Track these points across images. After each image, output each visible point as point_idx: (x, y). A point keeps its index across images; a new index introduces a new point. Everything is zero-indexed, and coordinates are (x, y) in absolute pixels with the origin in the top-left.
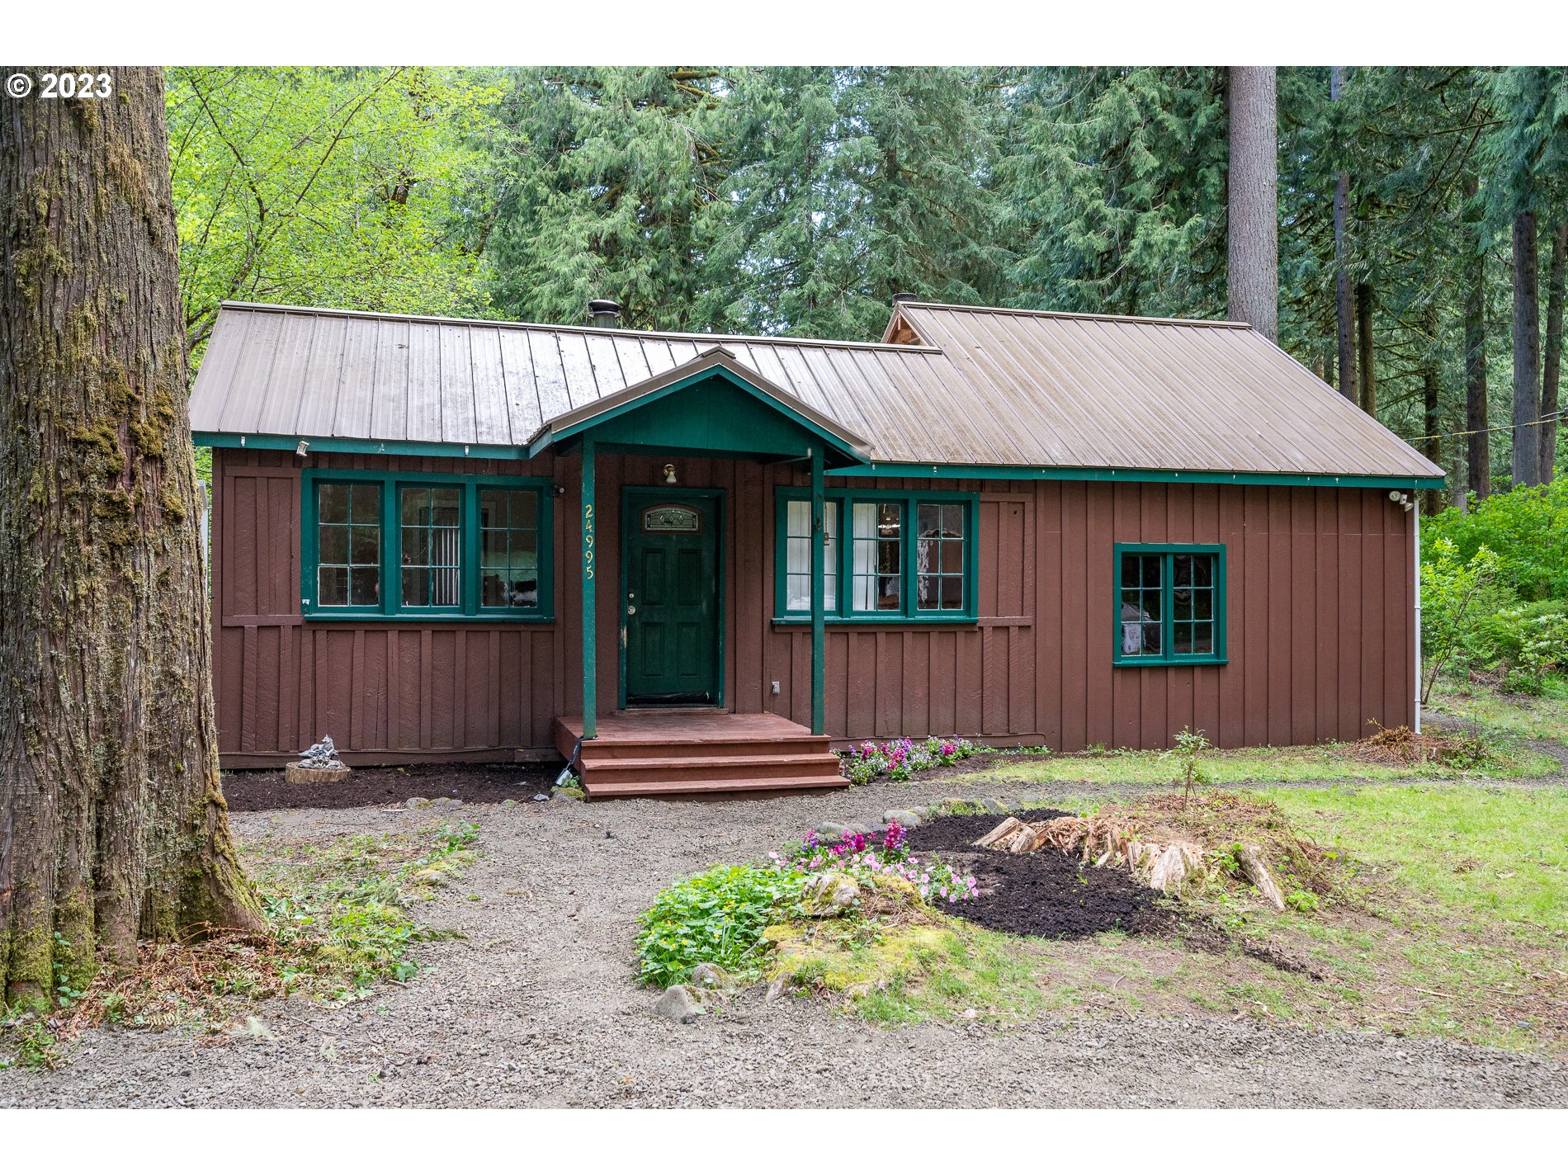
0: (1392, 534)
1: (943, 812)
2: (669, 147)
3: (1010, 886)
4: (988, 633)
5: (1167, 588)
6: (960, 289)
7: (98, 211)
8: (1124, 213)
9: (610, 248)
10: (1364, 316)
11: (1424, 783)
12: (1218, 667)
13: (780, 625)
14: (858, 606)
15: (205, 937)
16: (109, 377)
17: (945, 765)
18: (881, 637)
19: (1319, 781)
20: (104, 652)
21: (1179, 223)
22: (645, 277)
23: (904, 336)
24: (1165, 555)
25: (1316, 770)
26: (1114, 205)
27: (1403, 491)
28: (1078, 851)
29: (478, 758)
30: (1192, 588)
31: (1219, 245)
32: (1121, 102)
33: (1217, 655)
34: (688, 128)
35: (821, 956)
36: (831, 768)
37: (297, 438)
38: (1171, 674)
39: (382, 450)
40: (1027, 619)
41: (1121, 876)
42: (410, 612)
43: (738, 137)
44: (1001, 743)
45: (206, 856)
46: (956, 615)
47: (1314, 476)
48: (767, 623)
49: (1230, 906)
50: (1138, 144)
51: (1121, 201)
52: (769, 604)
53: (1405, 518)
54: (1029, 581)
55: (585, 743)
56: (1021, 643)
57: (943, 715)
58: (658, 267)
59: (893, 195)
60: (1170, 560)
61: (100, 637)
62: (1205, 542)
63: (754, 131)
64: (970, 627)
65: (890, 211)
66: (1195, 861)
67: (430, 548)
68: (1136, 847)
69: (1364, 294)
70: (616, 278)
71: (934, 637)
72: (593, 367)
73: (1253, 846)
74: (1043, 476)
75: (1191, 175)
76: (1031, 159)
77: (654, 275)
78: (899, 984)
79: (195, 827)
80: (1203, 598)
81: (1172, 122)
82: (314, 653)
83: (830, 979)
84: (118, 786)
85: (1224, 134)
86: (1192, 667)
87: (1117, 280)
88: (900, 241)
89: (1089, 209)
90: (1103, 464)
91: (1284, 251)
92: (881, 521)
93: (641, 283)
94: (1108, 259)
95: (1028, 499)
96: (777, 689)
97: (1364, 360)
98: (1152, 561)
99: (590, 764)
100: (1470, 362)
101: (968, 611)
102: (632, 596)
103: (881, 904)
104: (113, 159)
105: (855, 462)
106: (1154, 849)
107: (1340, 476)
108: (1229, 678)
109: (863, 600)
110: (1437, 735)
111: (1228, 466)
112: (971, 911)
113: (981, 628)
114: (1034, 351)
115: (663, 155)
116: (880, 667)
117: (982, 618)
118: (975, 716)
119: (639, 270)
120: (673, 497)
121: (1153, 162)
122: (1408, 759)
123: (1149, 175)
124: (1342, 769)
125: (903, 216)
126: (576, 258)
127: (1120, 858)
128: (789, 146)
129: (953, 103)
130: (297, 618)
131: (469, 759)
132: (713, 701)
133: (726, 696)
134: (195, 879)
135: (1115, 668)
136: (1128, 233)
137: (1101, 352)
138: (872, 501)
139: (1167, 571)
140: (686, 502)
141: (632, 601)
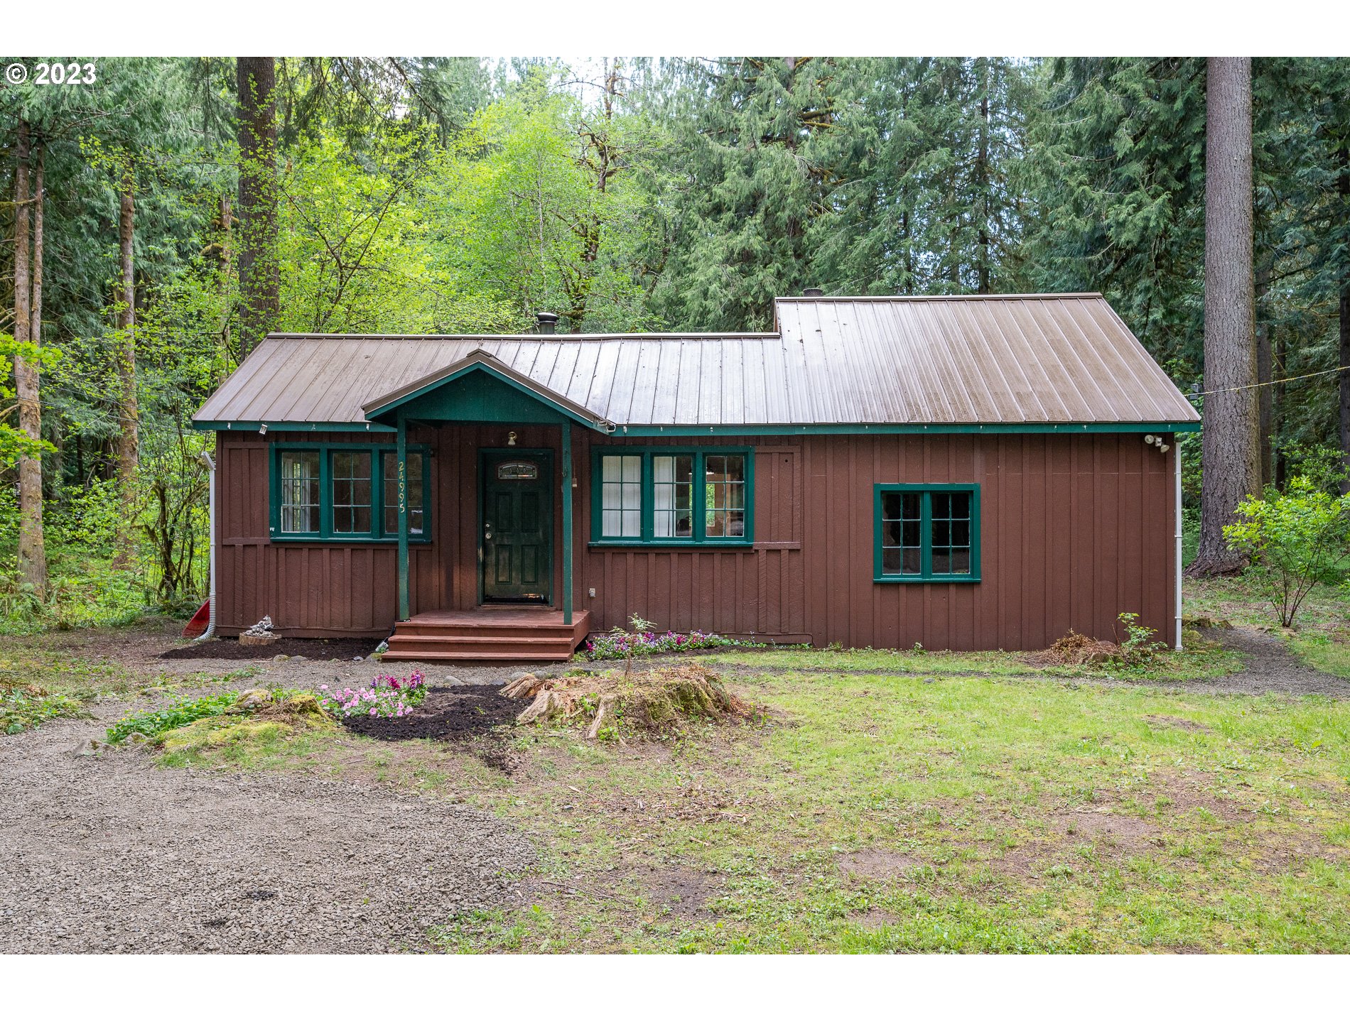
0: (1152, 472)
4: (762, 555)
5: (926, 519)
9: (746, 259)
12: (974, 584)
13: (594, 547)
14: (659, 533)
18: (674, 557)
24: (923, 492)
27: (1159, 434)
30: (950, 519)
33: (973, 574)
37: (259, 423)
38: (927, 589)
39: (314, 428)
40: (796, 544)
42: (339, 536)
44: (774, 640)
46: (737, 541)
47: (1061, 424)
48: (585, 547)
52: (586, 531)
53: (1163, 460)
54: (796, 515)
56: (791, 563)
60: (927, 498)
62: (961, 482)
64: (748, 550)
67: (352, 493)
70: (747, 282)
71: (717, 557)
80: (961, 527)
82: (277, 563)
86: (949, 584)
92: (670, 466)
95: (796, 450)
96: (593, 594)
98: (913, 497)
101: (747, 538)
102: (488, 525)
107: (1088, 424)
108: (983, 591)
109: (664, 528)
113: (757, 551)
116: (674, 579)
117: (756, 544)
120: (518, 455)
130: (266, 540)
132: (546, 602)
133: (554, 598)
135: (876, 584)
138: (672, 454)
139: (926, 505)
140: (526, 458)
141: (488, 529)
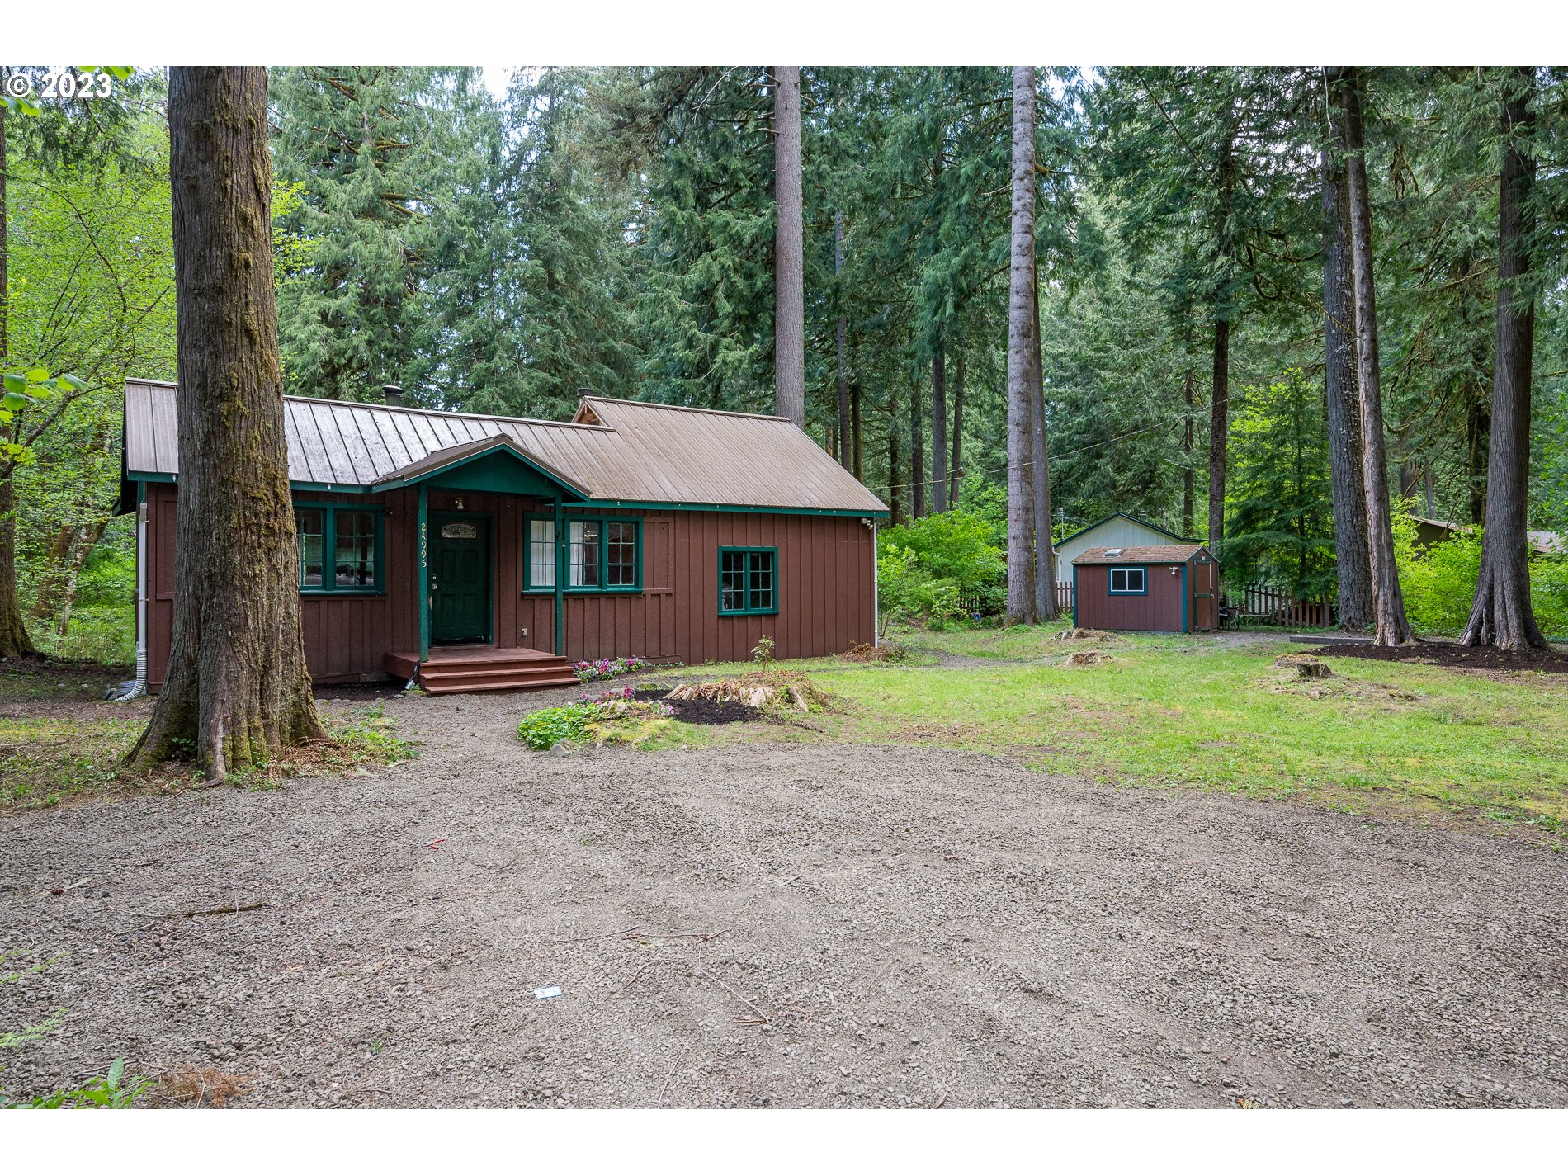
0: (863, 542)
1: (640, 689)
2: (386, 251)
3: (687, 710)
4: (648, 598)
5: (746, 571)
6: (602, 369)
7: (259, 384)
8: (711, 337)
9: (334, 321)
10: (855, 402)
11: (873, 669)
12: (774, 615)
13: (527, 595)
14: (573, 583)
15: (305, 744)
16: (265, 466)
17: (630, 671)
18: (587, 601)
19: (825, 670)
20: (265, 601)
21: (746, 348)
22: (364, 344)
23: (590, 419)
24: (744, 552)
25: (824, 666)
26: (705, 332)
27: (868, 518)
28: (715, 697)
29: (336, 681)
30: (760, 571)
31: (770, 357)
32: (709, 267)
33: (774, 609)
34: (399, 238)
35: (617, 731)
36: (569, 673)
38: (749, 619)
40: (670, 590)
41: (738, 704)
43: (438, 248)
44: (657, 661)
45: (304, 704)
46: (629, 587)
47: (823, 509)
48: (519, 594)
49: (785, 712)
50: (720, 294)
51: (710, 329)
52: (520, 583)
53: (869, 533)
54: (671, 568)
55: (422, 664)
56: (667, 603)
57: (623, 645)
58: (374, 337)
59: (554, 301)
60: (748, 556)
61: (263, 593)
62: (766, 545)
63: (450, 246)
64: (638, 595)
65: (552, 313)
66: (770, 694)
68: (743, 691)
69: (856, 391)
70: (341, 344)
71: (618, 600)
72: (399, 434)
73: (794, 687)
74: (680, 508)
75: (753, 316)
76: (652, 295)
77: (370, 343)
78: (654, 738)
79: (298, 690)
80: (766, 577)
81: (741, 284)
83: (623, 738)
84: (271, 668)
85: (773, 291)
86: (760, 616)
87: (708, 379)
88: (561, 334)
89: (689, 334)
90: (711, 501)
91: (808, 359)
92: (585, 532)
93: (361, 349)
94: (701, 368)
95: (671, 520)
96: (525, 633)
97: (856, 428)
98: (739, 556)
99: (428, 676)
100: (914, 436)
101: (637, 585)
102: (433, 578)
103: (637, 712)
104: (265, 358)
105: (580, 500)
106: (751, 690)
107: (836, 510)
108: (780, 620)
109: (576, 579)
110: (883, 648)
111: (779, 504)
112: (675, 717)
113: (645, 595)
114: (669, 431)
115: (380, 256)
116: (587, 620)
117: (645, 590)
118: (641, 646)
119: (359, 338)
120: (460, 518)
121: (729, 308)
122: (869, 659)
123: (726, 316)
124: (837, 664)
125: (562, 317)
126: (311, 328)
127: (735, 697)
128: (477, 259)
129: (596, 241)
131: (331, 681)
132: (486, 641)
133: (494, 637)
134: (299, 716)
135: (719, 617)
136: (714, 348)
137: (707, 433)
138: (583, 521)
139: (747, 562)
140: (468, 521)
141: (434, 581)
